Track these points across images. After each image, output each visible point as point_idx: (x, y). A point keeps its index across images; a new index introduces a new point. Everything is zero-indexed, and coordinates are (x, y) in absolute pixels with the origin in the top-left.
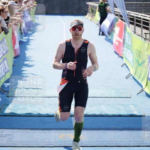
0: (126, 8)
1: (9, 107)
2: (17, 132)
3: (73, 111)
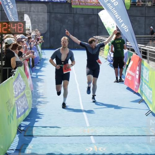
0: (137, 42)
1: (28, 147)
3: (97, 151)
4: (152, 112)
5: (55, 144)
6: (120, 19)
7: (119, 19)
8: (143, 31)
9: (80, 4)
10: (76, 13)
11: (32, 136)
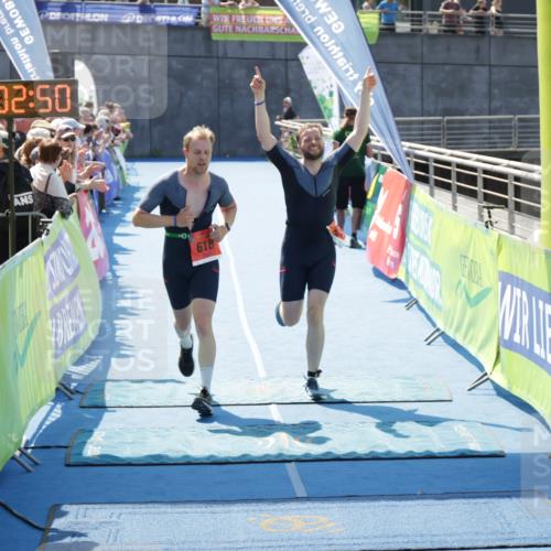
0: (401, 135)
1: (92, 439)
2: (130, 513)
3: (287, 446)
4: (443, 334)
5: (167, 430)
6: (351, 71)
7: (347, 71)
8: (416, 104)
9: (234, 29)
10: (225, 57)
11: (103, 407)
